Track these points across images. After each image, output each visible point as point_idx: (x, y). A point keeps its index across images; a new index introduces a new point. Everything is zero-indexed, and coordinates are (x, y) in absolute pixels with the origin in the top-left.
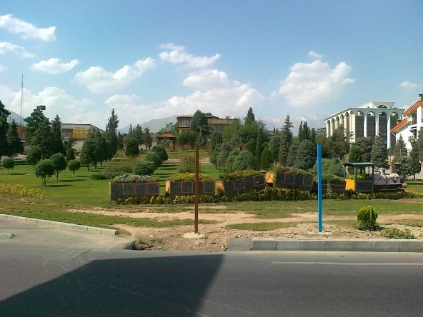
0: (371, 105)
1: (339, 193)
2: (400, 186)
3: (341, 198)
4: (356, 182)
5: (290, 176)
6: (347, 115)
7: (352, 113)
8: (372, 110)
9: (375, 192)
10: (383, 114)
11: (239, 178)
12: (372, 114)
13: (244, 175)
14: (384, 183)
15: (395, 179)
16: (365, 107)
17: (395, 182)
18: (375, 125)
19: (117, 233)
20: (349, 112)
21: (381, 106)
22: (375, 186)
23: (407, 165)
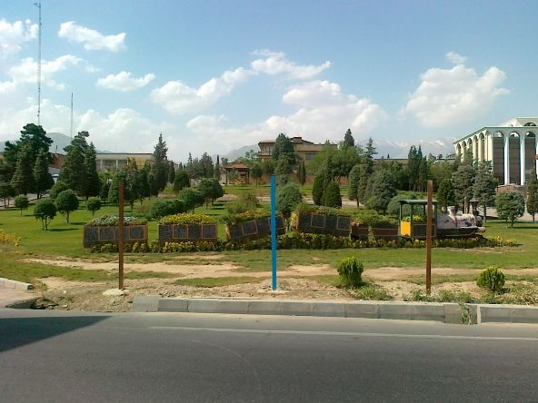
0: (515, 123)
1: (387, 240)
2: (476, 230)
3: (390, 246)
4: (412, 224)
5: (319, 218)
6: (482, 136)
7: (488, 133)
8: (515, 130)
9: (439, 238)
10: (532, 135)
11: (249, 219)
12: (516, 135)
13: (256, 216)
14: (453, 226)
15: (469, 221)
16: (507, 125)
17: (470, 225)
18: (520, 148)
19: (29, 288)
20: (484, 132)
21: (529, 124)
22: (438, 230)
23: (516, 202)
